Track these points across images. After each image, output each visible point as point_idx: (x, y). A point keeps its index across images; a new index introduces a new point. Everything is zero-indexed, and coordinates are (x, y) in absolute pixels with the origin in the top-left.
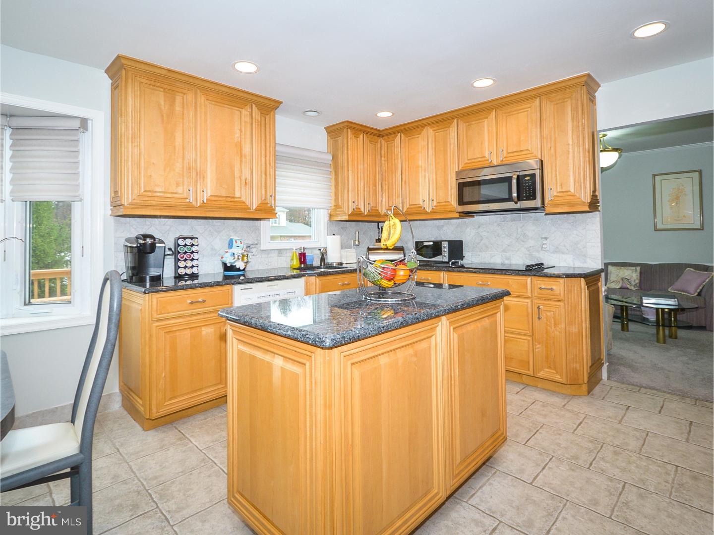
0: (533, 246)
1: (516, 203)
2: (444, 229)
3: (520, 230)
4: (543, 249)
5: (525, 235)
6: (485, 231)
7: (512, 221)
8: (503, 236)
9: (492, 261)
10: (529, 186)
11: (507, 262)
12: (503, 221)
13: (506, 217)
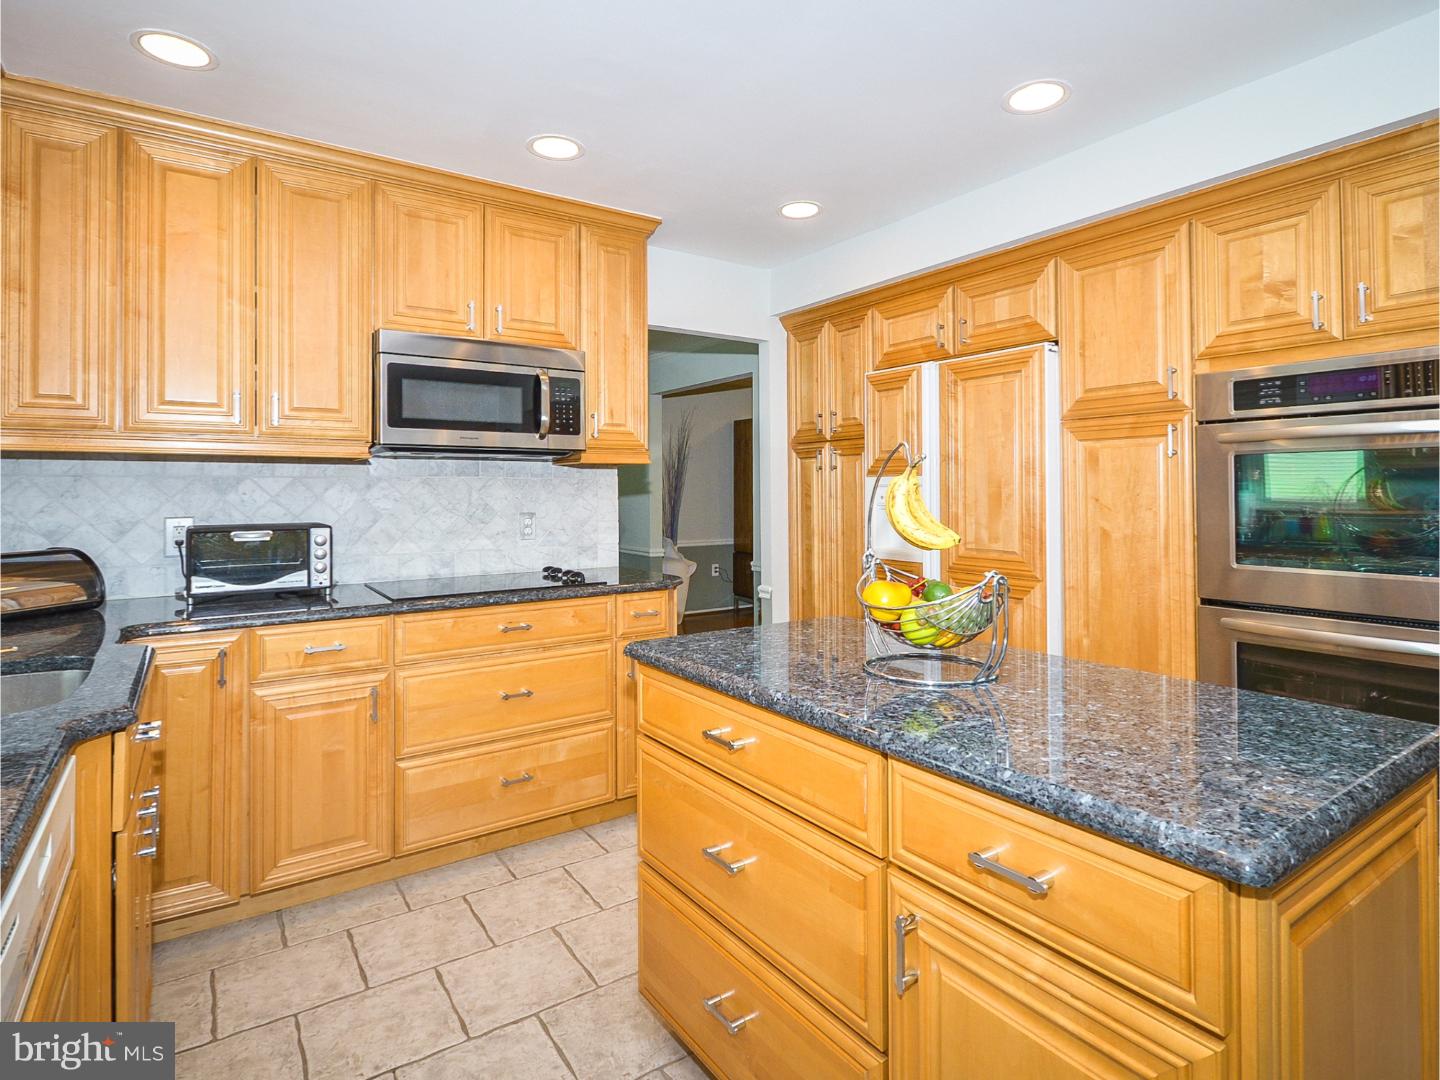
0: (503, 532)
1: (542, 437)
2: (241, 488)
3: (475, 495)
4: (526, 537)
5: (486, 507)
6: (385, 496)
7: (459, 475)
8: (434, 509)
9: (405, 573)
10: (565, 403)
11: (444, 573)
12: (436, 475)
13: (443, 463)
